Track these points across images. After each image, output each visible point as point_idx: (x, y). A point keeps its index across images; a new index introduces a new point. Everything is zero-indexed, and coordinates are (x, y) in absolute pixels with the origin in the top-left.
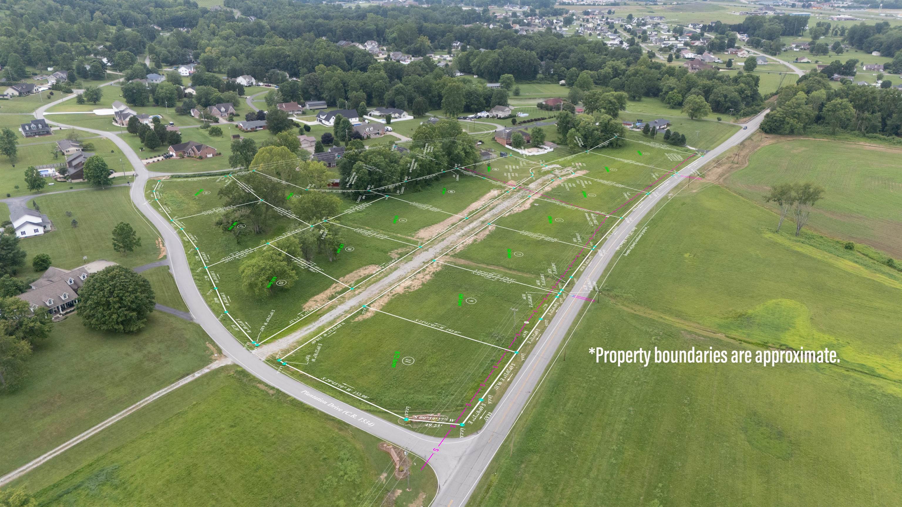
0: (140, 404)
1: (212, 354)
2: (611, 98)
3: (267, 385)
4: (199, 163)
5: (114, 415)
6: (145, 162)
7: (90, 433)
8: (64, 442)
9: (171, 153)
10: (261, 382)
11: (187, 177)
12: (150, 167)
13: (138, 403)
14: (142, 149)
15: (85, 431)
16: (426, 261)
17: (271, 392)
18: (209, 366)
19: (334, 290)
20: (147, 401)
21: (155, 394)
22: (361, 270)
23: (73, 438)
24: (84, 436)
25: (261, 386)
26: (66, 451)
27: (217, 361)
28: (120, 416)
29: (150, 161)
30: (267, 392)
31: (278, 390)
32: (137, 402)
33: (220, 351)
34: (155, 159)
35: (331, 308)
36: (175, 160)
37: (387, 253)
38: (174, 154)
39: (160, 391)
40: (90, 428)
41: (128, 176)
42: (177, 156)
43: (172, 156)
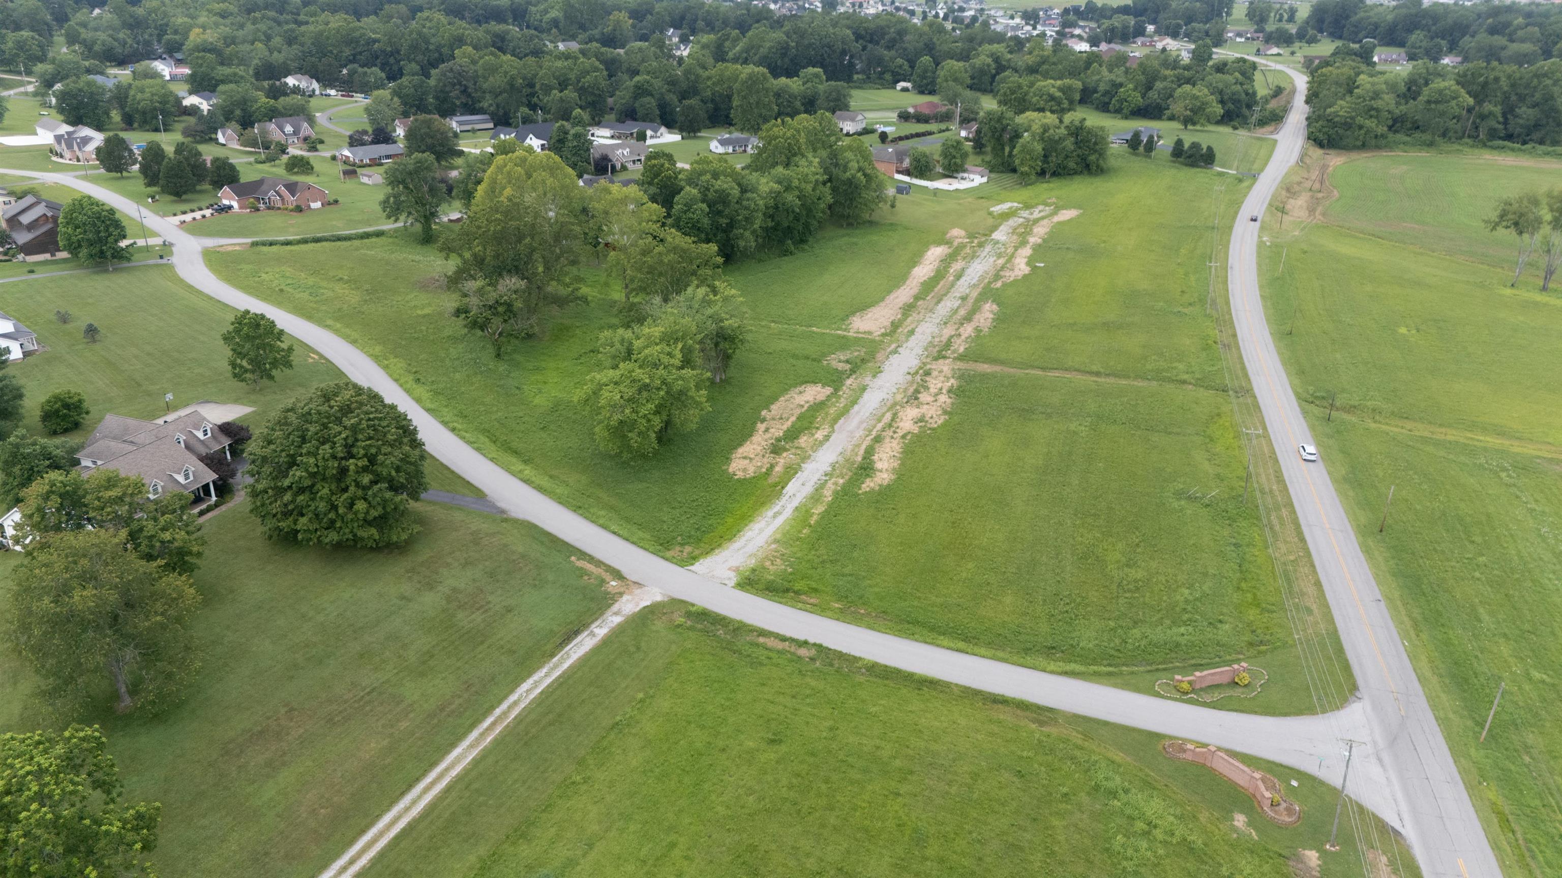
0: (505, 714)
1: (603, 581)
2: (1052, 90)
3: (784, 639)
4: (297, 219)
5: (453, 745)
6: (177, 220)
7: (419, 797)
8: (363, 831)
9: (226, 202)
10: (763, 633)
11: (288, 243)
12: (194, 229)
13: (498, 712)
14: (153, 197)
15: (403, 794)
16: (912, 371)
17: (803, 652)
18: (615, 608)
19: (768, 435)
20: (515, 703)
21: (525, 686)
22: (793, 393)
23: (378, 817)
24: (407, 809)
25: (771, 642)
26: (382, 854)
27: (625, 598)
28: (471, 746)
29: (188, 217)
30: (793, 654)
31: (819, 647)
32: (492, 708)
33: (618, 575)
34: (198, 215)
35: (791, 471)
36: (238, 214)
37: (819, 361)
38: (235, 204)
39: (536, 677)
40: (410, 787)
41: (153, 246)
42: (240, 208)
43: (230, 207)
